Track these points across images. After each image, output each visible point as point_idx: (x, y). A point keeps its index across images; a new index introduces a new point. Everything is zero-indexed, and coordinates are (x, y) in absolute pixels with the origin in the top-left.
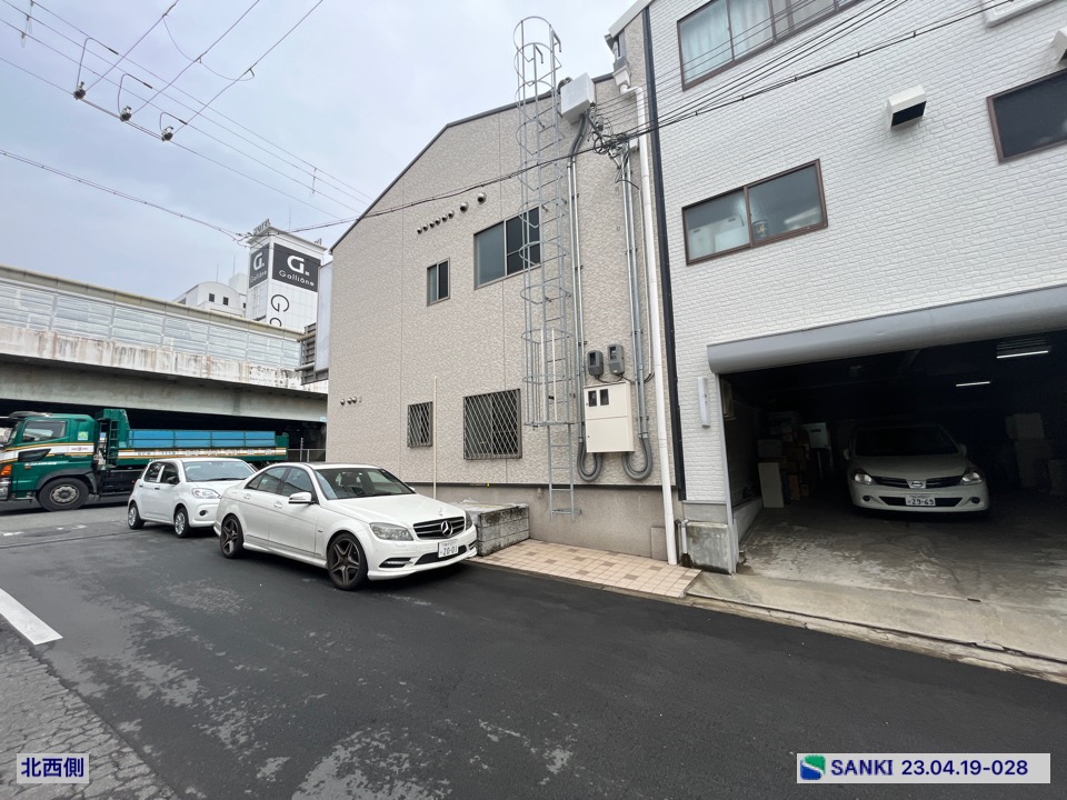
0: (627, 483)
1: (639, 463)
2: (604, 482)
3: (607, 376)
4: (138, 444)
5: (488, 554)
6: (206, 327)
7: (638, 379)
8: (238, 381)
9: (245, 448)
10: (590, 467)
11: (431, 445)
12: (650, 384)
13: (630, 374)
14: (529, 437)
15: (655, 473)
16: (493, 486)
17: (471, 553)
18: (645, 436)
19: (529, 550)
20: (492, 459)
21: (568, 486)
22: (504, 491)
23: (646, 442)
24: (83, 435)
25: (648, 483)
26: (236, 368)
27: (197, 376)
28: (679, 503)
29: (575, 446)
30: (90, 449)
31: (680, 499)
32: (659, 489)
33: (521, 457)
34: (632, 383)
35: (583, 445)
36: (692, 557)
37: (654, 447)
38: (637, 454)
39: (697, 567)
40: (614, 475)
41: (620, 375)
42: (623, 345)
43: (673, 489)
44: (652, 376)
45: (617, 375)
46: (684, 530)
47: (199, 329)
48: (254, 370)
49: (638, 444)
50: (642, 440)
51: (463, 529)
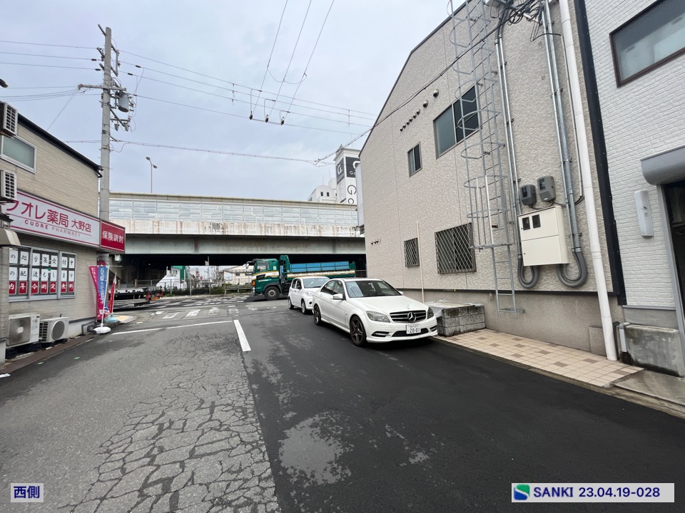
0: (564, 289)
1: (574, 273)
2: (542, 288)
3: (540, 204)
4: (294, 271)
5: (449, 336)
6: (316, 210)
7: (569, 203)
8: (333, 236)
9: (336, 271)
10: (529, 277)
11: (419, 265)
12: (580, 206)
13: (561, 198)
14: (481, 258)
15: (590, 281)
16: (458, 291)
17: (434, 334)
18: (578, 250)
19: (482, 336)
20: (456, 273)
21: (510, 292)
22: (467, 295)
23: (580, 256)
24: (275, 268)
25: (583, 290)
26: (331, 229)
27: (316, 235)
28: (619, 308)
29: (515, 262)
30: (277, 274)
31: (620, 304)
32: (595, 295)
33: (475, 271)
34: (563, 206)
35: (521, 261)
36: (633, 356)
37: (588, 260)
38: (571, 265)
39: (638, 365)
40: (550, 283)
41: (552, 202)
42: (553, 175)
43: (610, 295)
44: (582, 198)
45: (549, 201)
46: (622, 332)
47: (313, 212)
48: (340, 229)
49: (572, 256)
50: (575, 253)
51: (425, 317)
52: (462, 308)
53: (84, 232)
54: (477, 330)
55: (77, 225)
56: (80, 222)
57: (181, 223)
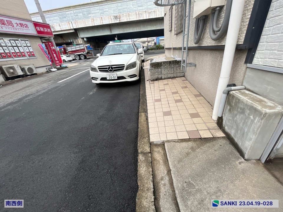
2: (204, 43)
11: (172, 29)
28: (242, 66)
31: (246, 61)
40: (209, 36)
43: (239, 49)
46: (223, 97)
51: (123, 69)
52: (164, 62)
53: (25, 28)
54: (175, 78)
55: (19, 25)
56: (20, 24)
57: (102, 18)
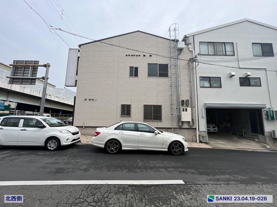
1: (191, 123)
2: (183, 127)
10: (180, 124)
11: (130, 117)
12: (194, 108)
15: (194, 126)
18: (193, 118)
20: (153, 121)
21: (177, 128)
25: (193, 128)
28: (199, 131)
32: (196, 129)
33: (161, 121)
34: (191, 108)
35: (179, 119)
36: (202, 141)
40: (185, 126)
42: (189, 100)
45: (187, 105)
46: (201, 136)
49: (191, 120)
